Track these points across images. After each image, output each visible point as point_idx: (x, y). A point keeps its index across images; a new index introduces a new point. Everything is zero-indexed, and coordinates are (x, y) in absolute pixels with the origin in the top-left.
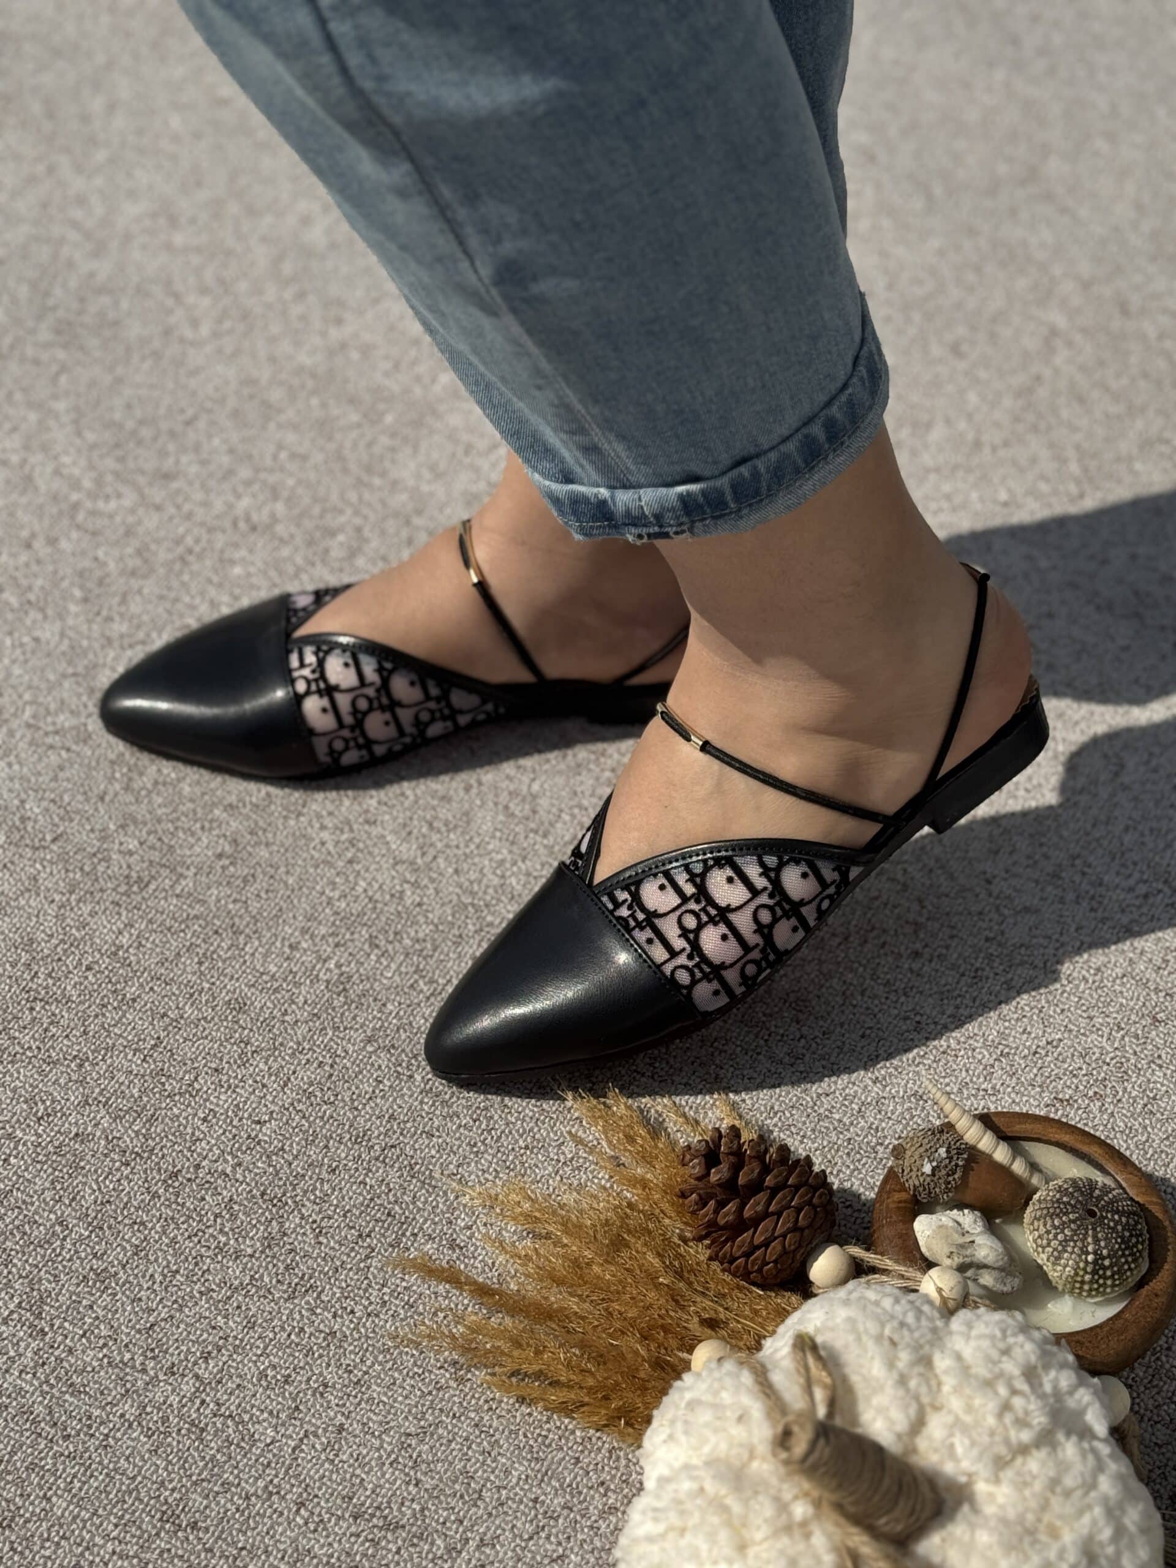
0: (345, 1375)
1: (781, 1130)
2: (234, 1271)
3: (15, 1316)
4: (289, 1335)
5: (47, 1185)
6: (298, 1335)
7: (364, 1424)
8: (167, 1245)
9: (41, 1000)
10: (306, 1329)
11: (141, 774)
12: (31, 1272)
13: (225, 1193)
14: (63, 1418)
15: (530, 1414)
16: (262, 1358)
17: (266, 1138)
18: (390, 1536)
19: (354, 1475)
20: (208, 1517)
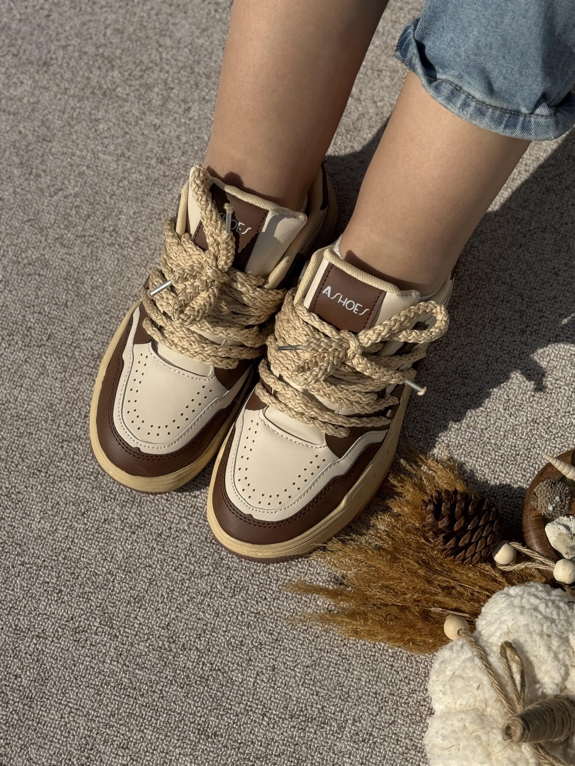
0: (270, 636)
1: (465, 456)
2: (202, 585)
3: (100, 629)
4: (237, 618)
5: (97, 551)
6: (241, 616)
7: (285, 664)
8: (165, 576)
9: (66, 441)
10: (245, 612)
12: (101, 604)
13: (187, 541)
14: (138, 684)
15: (365, 644)
16: (226, 633)
17: (201, 505)
18: (310, 725)
19: (286, 694)
20: (221, 728)
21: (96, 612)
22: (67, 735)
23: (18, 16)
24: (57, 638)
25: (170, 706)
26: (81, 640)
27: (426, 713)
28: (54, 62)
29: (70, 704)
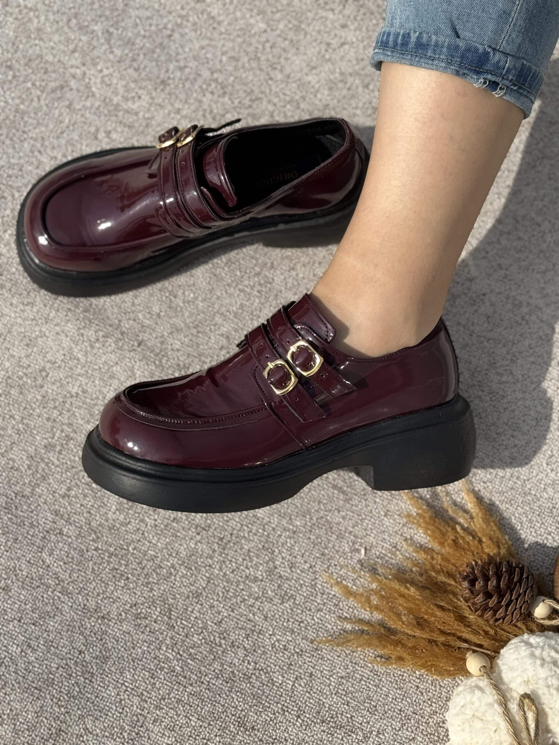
0: (311, 645)
3: (159, 618)
5: (164, 546)
6: (287, 623)
7: (322, 672)
8: (223, 576)
10: (290, 619)
11: (175, 297)
12: (163, 595)
16: (272, 637)
18: (338, 731)
19: (320, 700)
20: (258, 724)
21: (158, 602)
22: (121, 711)
23: (142, 32)
24: (120, 621)
25: (215, 697)
26: (142, 626)
27: (443, 734)
28: (170, 81)
29: (126, 684)
